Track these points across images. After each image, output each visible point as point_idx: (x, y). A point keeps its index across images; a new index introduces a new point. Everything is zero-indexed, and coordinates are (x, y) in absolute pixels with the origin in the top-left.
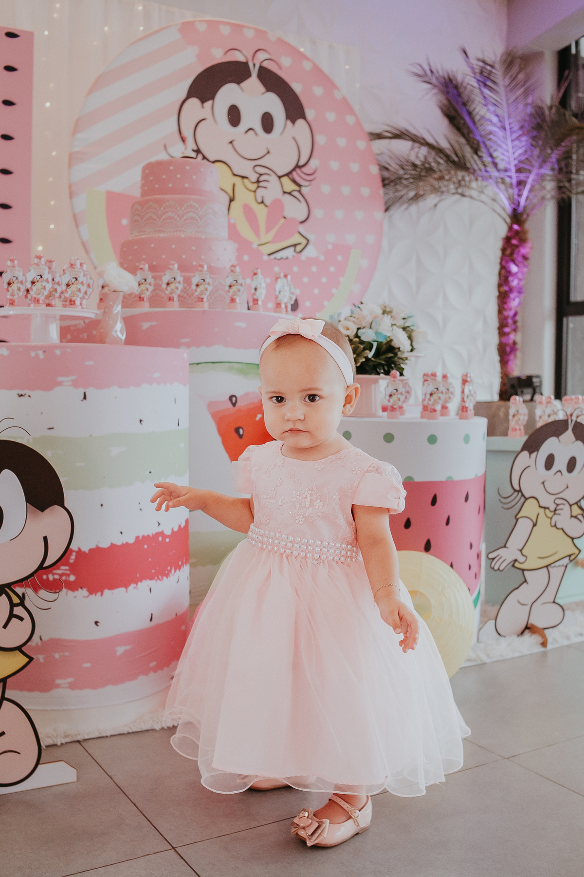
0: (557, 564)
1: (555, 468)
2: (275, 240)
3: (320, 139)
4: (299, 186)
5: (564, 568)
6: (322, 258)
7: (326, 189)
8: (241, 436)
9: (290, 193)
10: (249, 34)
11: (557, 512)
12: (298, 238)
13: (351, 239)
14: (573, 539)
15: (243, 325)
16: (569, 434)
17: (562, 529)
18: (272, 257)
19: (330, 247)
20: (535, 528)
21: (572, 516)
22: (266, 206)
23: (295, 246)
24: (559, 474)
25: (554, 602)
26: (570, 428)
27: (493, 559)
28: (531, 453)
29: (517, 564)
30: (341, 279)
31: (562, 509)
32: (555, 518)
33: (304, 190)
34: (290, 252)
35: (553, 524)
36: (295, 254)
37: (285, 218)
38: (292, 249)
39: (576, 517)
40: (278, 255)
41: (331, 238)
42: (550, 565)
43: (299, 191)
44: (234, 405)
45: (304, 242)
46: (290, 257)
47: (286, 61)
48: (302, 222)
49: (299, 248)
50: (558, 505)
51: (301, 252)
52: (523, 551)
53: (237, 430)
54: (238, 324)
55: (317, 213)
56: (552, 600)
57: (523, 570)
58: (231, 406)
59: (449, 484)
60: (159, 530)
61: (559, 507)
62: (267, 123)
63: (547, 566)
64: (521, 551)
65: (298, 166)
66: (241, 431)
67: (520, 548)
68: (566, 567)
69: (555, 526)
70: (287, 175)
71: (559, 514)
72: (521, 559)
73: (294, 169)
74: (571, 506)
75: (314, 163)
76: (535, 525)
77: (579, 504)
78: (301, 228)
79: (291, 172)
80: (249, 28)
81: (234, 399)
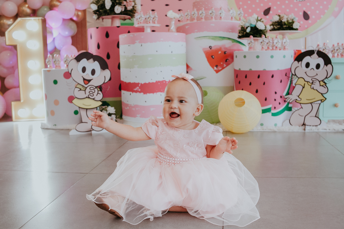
0: (315, 103)
1: (310, 67)
5: (319, 105)
8: (213, 58)
11: (313, 83)
14: (322, 94)
15: (213, 25)
16: (315, 55)
17: (317, 90)
20: (304, 89)
21: (320, 85)
24: (313, 70)
25: (316, 116)
26: (316, 53)
27: (287, 98)
28: (298, 62)
29: (297, 101)
30: (329, 6)
31: (315, 83)
32: (312, 86)
35: (312, 87)
39: (323, 86)
42: (312, 103)
44: (211, 49)
50: (313, 81)
52: (300, 97)
53: (212, 56)
54: (211, 25)
56: (315, 115)
57: (300, 103)
58: (209, 49)
59: (264, 71)
60: (164, 80)
61: (314, 82)
63: (311, 103)
64: (298, 96)
66: (213, 57)
67: (298, 95)
68: (320, 104)
69: (313, 88)
71: (314, 84)
72: (299, 99)
74: (319, 82)
76: (303, 87)
77: (323, 81)
81: (211, 47)
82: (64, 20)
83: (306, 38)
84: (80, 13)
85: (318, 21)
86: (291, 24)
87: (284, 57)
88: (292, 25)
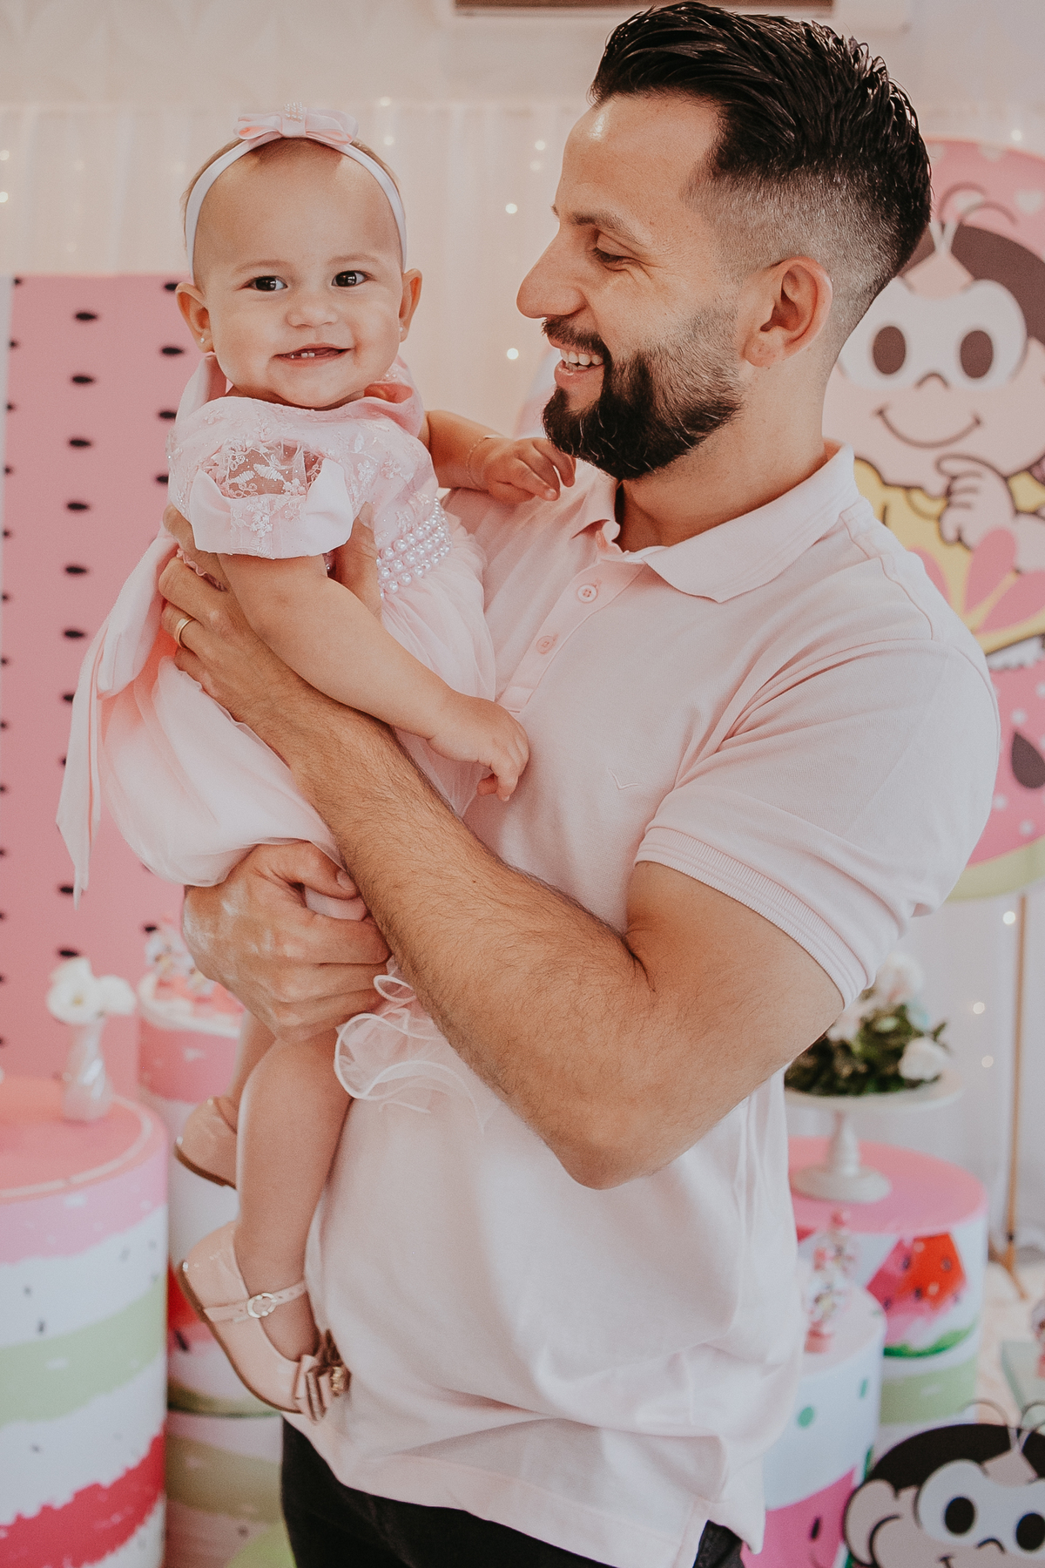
22: (968, 548)
24: (993, 1547)
26: (1017, 1447)
28: (898, 1486)
37: (1018, 571)
62: (977, 354)
70: (1027, 470)
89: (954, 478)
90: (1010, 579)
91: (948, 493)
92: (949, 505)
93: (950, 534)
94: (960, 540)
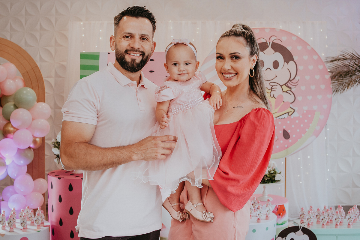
2: (279, 111)
3: (300, 68)
4: (291, 88)
6: (301, 117)
7: (303, 88)
9: (286, 92)
10: (267, 31)
12: (289, 110)
13: (315, 108)
16: (300, 232)
18: (278, 118)
19: (305, 112)
22: (275, 98)
23: (288, 113)
26: (300, 230)
30: (310, 125)
33: (293, 90)
34: (286, 116)
36: (288, 116)
37: (284, 102)
38: (287, 114)
40: (280, 117)
41: (305, 108)
43: (291, 91)
45: (293, 111)
46: (286, 117)
47: (284, 38)
48: (291, 103)
49: (290, 114)
51: (291, 115)
55: (299, 98)
62: (276, 65)
65: (290, 80)
70: (285, 84)
73: (288, 82)
75: (297, 78)
78: (291, 105)
79: (287, 83)
80: (267, 28)
82: (19, 149)
83: (286, 158)
84: (38, 140)
85: (299, 140)
86: (273, 175)
87: (267, 229)
88: (274, 177)
89: (273, 86)
90: (283, 103)
91: (272, 89)
92: (272, 91)
93: (272, 96)
94: (274, 97)
